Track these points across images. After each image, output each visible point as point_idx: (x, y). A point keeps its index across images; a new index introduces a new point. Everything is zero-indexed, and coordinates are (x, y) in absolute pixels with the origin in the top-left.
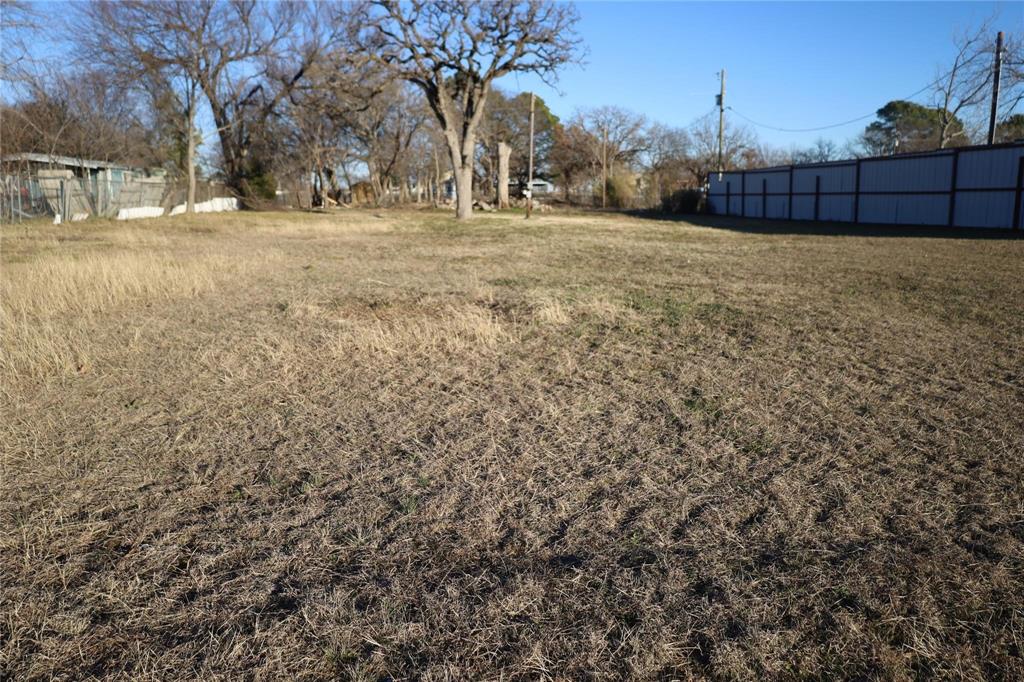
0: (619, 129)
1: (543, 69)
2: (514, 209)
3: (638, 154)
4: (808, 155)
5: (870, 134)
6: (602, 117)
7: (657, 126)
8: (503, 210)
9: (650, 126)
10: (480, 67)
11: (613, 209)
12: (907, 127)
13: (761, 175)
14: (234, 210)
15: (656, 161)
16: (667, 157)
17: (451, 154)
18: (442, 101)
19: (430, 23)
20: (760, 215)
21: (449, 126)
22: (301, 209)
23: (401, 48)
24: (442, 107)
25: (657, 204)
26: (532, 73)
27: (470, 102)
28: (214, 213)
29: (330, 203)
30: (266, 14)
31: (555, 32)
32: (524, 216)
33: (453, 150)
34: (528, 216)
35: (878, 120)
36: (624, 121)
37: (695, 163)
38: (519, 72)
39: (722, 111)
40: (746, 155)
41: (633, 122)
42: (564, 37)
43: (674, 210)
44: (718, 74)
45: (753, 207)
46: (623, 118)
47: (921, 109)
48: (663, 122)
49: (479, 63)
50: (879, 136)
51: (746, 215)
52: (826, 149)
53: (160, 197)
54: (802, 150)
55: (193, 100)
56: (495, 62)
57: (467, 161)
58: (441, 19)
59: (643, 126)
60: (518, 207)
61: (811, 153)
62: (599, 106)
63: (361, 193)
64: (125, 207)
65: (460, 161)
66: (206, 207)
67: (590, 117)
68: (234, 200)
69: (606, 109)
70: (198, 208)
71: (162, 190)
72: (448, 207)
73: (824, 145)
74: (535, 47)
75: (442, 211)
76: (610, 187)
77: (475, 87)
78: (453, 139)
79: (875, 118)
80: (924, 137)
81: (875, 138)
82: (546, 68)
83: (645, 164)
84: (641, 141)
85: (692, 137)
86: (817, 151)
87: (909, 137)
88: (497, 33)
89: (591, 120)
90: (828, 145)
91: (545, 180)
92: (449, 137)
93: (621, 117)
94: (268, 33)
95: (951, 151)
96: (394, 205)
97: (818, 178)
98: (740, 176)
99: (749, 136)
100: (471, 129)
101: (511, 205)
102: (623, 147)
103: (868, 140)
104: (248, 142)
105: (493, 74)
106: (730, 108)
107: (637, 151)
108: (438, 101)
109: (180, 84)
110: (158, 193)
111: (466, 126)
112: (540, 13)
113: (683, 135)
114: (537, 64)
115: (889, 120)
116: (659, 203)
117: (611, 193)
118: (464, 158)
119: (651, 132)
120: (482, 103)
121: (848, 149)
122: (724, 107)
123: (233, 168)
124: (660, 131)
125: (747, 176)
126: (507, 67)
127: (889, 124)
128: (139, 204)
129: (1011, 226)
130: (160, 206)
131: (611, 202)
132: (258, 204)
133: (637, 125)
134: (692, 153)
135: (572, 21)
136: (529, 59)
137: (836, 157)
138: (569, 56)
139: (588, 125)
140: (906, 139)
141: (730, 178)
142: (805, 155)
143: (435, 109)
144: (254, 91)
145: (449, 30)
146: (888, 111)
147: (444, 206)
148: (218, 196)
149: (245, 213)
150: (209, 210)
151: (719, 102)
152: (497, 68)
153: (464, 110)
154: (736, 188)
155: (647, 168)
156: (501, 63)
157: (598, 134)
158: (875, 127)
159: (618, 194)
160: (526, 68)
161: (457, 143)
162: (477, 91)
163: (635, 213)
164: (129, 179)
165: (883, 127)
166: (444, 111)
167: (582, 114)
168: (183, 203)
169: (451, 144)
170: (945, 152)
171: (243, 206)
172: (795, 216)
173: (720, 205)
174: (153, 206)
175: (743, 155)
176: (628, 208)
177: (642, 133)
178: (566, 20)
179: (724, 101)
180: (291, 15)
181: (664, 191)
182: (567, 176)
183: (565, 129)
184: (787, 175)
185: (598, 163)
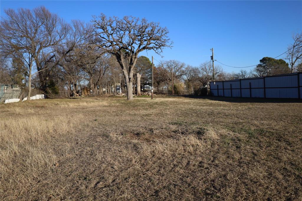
0: (175, 68)
1: (156, 49)
2: (142, 96)
3: (182, 76)
4: (238, 75)
5: (258, 68)
6: (169, 64)
7: (188, 66)
8: (139, 96)
9: (186, 66)
10: (134, 48)
11: (177, 95)
12: (270, 65)
13: (229, 82)
14: (43, 99)
15: (189, 78)
16: (193, 77)
17: (125, 77)
18: (122, 60)
19: (117, 34)
20: (230, 96)
21: (124, 68)
22: (66, 97)
23: (107, 42)
24: (122, 62)
25: (192, 93)
26: (152, 50)
27: (131, 60)
28: (36, 100)
29: (76, 95)
30: (57, 32)
31: (161, 37)
32: (151, 98)
33: (126, 76)
34: (152, 98)
36: (177, 65)
37: (202, 79)
38: (147, 50)
39: (213, 61)
41: (180, 65)
42: (164, 38)
43: (199, 94)
44: (211, 49)
45: (227, 93)
47: (273, 59)
48: (190, 65)
49: (134, 47)
50: (261, 69)
51: (225, 96)
52: (244, 73)
53: (19, 95)
54: (236, 74)
55: (31, 61)
56: (139, 46)
57: (131, 80)
58: (120, 33)
59: (184, 66)
60: (144, 95)
62: (168, 60)
63: (85, 91)
64: (7, 99)
65: (128, 80)
66: (34, 98)
67: (165, 64)
68: (43, 95)
69: (171, 61)
70: (32, 98)
71: (20, 92)
72: (119, 96)
73: (243, 72)
74: (154, 42)
75: (117, 97)
76: (175, 87)
77: (133, 55)
78: (126, 72)
79: (259, 63)
80: (276, 69)
81: (260, 69)
82: (157, 48)
83: (185, 79)
84: (183, 72)
85: (200, 70)
86: (241, 74)
87: (271, 69)
88: (140, 37)
91: (149, 85)
92: (124, 72)
94: (58, 38)
95: (296, 74)
96: (100, 95)
97: (250, 83)
98: (222, 83)
99: (220, 69)
100: (132, 69)
101: (142, 94)
102: (177, 74)
103: (258, 70)
104: (49, 75)
105: (139, 51)
106: (216, 60)
107: (182, 75)
108: (121, 60)
109: (26, 56)
110: (19, 93)
111: (130, 68)
112: (156, 31)
113: (197, 69)
114: (153, 47)
115: (264, 63)
116: (193, 92)
117: (175, 89)
118: (130, 79)
119: (186, 69)
120: (136, 60)
121: (251, 73)
122: (214, 60)
123: (43, 84)
124: (189, 68)
125: (224, 83)
126: (144, 48)
127: (264, 65)
128: (12, 97)
130: (19, 98)
131: (175, 92)
132: (53, 96)
133: (181, 66)
134: (200, 76)
135: (166, 33)
136: (151, 46)
137: (247, 76)
138: (165, 44)
139: (165, 66)
140: (270, 70)
141: (218, 83)
143: (119, 62)
144: (52, 57)
145: (123, 36)
146: (264, 60)
147: (118, 95)
148: (38, 94)
149: (47, 99)
150: (35, 99)
152: (140, 48)
153: (129, 63)
154: (221, 87)
155: (186, 81)
156: (141, 47)
157: (168, 69)
158: (259, 66)
159: (178, 90)
160: (150, 48)
161: (127, 74)
162: (134, 56)
163: (185, 96)
164: (6, 88)
165: (262, 66)
166: (123, 63)
167: (163, 63)
168: (26, 97)
169: (125, 74)
170: (294, 74)
171: (46, 97)
172: (243, 96)
173: (215, 93)
174: (16, 98)
175: (218, 76)
176: (182, 94)
177: (183, 69)
178: (164, 32)
179: (213, 58)
180: (66, 32)
181: (194, 88)
182: (158, 84)
183: (156, 68)
184: (239, 82)
185: (169, 79)
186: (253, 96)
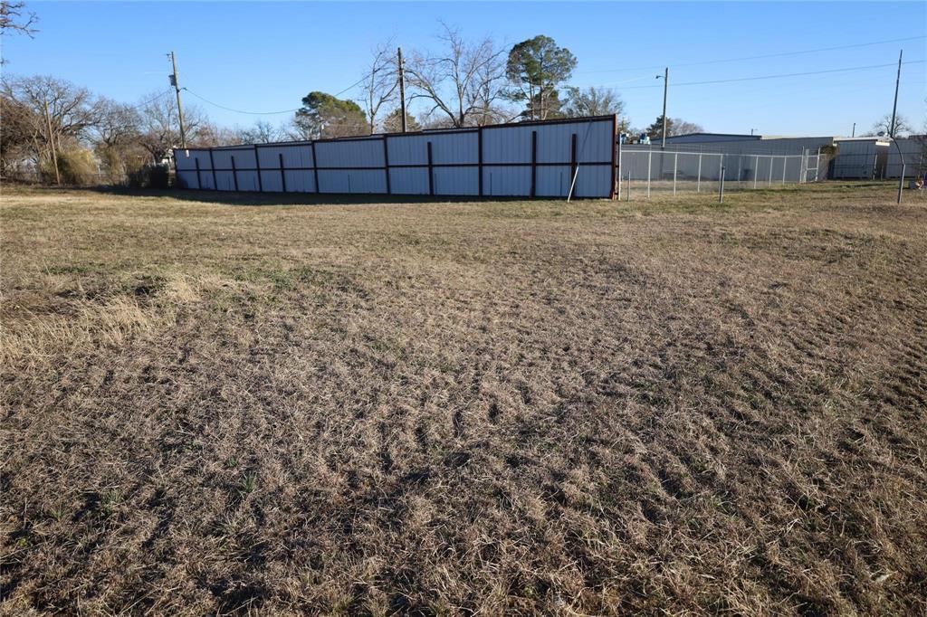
0: (58, 101)
3: (85, 128)
4: (251, 134)
5: (298, 119)
6: (34, 87)
7: (103, 100)
9: (95, 100)
11: (71, 186)
12: (328, 114)
13: (228, 152)
15: (107, 136)
16: (121, 133)
20: (234, 188)
25: (122, 180)
35: (304, 106)
36: (63, 93)
37: (149, 139)
39: (178, 91)
40: (199, 133)
41: (74, 95)
43: (143, 185)
44: (168, 55)
45: (225, 182)
46: (62, 90)
48: (109, 97)
50: (307, 121)
51: (220, 188)
52: (266, 129)
54: (246, 129)
59: (87, 100)
61: (254, 133)
62: (30, 75)
67: (19, 86)
69: (39, 79)
73: (263, 126)
76: (62, 163)
79: (301, 105)
80: (341, 122)
81: (304, 122)
83: (94, 138)
84: (86, 115)
85: (141, 113)
86: (258, 131)
87: (329, 122)
89: (21, 90)
90: (267, 126)
93: (58, 89)
95: (381, 136)
97: (281, 155)
98: (207, 153)
99: (200, 115)
102: (66, 120)
103: (299, 123)
106: (185, 88)
107: (82, 125)
113: (132, 110)
115: (313, 107)
116: (124, 178)
117: (64, 169)
119: (96, 107)
121: (283, 129)
122: (179, 87)
124: (106, 106)
125: (214, 153)
127: (313, 111)
129: (429, 193)
131: (65, 178)
133: (79, 99)
134: (144, 130)
137: (274, 138)
138: (7, 21)
139: (19, 95)
140: (328, 124)
141: (196, 154)
142: (248, 134)
146: (311, 99)
151: (174, 82)
154: (205, 164)
155: (98, 144)
157: (33, 105)
158: (302, 112)
159: (74, 170)
165: (309, 113)
167: (9, 83)
170: (376, 137)
172: (266, 188)
173: (192, 180)
175: (196, 133)
176: (88, 184)
177: (86, 107)
179: (178, 81)
181: (128, 167)
184: (254, 151)
185: (40, 137)
186: (290, 188)
